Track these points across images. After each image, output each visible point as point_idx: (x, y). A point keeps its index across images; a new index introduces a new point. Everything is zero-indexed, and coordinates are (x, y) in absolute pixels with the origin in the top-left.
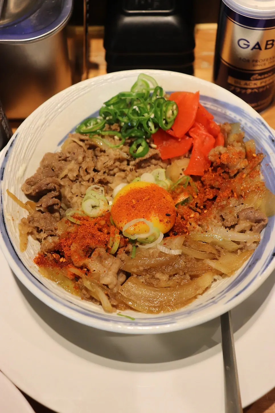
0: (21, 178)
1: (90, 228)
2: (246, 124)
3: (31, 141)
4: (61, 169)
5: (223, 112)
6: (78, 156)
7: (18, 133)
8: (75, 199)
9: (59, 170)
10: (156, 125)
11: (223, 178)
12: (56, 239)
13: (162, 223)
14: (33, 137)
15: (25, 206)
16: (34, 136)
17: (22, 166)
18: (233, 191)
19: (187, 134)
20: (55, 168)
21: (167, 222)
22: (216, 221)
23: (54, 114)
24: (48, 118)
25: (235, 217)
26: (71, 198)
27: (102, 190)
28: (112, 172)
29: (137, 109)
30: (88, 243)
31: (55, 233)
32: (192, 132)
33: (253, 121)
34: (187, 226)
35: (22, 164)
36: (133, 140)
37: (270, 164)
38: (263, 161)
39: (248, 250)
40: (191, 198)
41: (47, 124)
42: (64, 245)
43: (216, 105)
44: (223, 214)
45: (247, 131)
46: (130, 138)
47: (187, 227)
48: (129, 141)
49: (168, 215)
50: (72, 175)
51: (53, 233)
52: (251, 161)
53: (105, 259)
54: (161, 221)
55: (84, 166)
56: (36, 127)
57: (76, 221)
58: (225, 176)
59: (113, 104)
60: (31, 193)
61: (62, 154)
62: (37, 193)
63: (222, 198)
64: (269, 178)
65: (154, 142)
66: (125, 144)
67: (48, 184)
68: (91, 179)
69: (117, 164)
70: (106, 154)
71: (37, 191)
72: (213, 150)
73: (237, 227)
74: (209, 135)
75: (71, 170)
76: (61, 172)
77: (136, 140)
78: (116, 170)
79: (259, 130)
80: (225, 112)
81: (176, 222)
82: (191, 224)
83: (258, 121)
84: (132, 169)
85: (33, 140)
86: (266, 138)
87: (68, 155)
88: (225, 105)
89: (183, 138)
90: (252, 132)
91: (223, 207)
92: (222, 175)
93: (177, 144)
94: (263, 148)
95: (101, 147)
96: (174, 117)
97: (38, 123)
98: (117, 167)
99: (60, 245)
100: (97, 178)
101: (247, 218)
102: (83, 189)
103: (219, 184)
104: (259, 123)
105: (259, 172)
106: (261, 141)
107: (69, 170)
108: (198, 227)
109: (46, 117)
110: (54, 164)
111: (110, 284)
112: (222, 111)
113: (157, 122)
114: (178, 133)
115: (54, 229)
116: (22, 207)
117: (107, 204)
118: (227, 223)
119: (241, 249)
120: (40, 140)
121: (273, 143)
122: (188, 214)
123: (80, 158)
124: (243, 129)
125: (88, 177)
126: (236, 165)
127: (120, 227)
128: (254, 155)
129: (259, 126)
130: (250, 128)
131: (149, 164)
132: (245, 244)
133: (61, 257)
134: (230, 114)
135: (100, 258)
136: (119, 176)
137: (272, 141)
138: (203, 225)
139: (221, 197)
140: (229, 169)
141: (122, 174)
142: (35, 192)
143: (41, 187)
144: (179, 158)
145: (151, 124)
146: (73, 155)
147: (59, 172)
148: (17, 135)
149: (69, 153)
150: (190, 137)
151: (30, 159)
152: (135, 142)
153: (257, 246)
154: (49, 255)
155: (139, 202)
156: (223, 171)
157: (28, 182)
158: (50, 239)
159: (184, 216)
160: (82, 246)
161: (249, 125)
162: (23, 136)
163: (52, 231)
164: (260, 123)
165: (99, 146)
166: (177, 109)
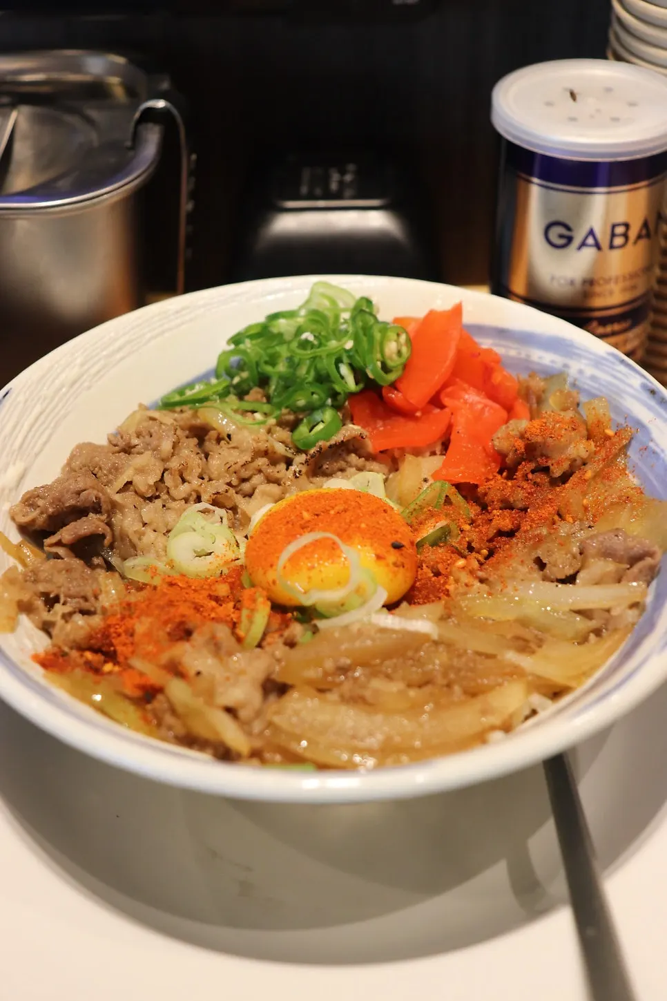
0: (11, 490)
1: (187, 591)
2: (581, 372)
3: (41, 413)
4: (116, 470)
5: (523, 355)
6: (160, 438)
7: (11, 389)
8: (150, 536)
9: (110, 472)
10: (359, 374)
11: (535, 483)
12: (96, 621)
13: (382, 563)
14: (46, 407)
15: (16, 552)
16: (49, 404)
17: (14, 464)
18: (563, 511)
19: (436, 401)
20: (100, 468)
21: (395, 564)
22: (524, 569)
23: (102, 362)
24: (89, 369)
25: (574, 557)
26: (141, 535)
27: (221, 518)
28: (246, 487)
29: (311, 338)
30: (183, 616)
31: (93, 606)
32: (449, 395)
33: (598, 362)
34: (447, 587)
35: (15, 460)
36: (301, 416)
37: (651, 444)
38: (633, 443)
39: (616, 630)
40: (455, 531)
41: (86, 384)
42: (115, 632)
43: (503, 342)
44: (540, 553)
45: (586, 387)
46: (295, 410)
47: (448, 591)
48: (291, 417)
49: (397, 547)
50: (145, 482)
51: (87, 604)
52: (602, 446)
53: (230, 654)
54: (379, 557)
55: (174, 464)
56: (57, 382)
57: (152, 578)
58: (540, 478)
59: (252, 337)
60: (33, 521)
61: (119, 437)
62: (50, 517)
63: (536, 522)
64: (652, 477)
65: (355, 422)
66: (281, 424)
67: (79, 493)
68: (194, 496)
69: (262, 462)
70: (233, 444)
71: (51, 510)
72: (504, 427)
73: (581, 575)
74: (490, 402)
75: (141, 471)
76: (116, 478)
77: (310, 414)
78: (257, 479)
79: (615, 377)
80: (528, 356)
81: (419, 578)
82: (457, 581)
83: (611, 358)
84: (300, 471)
85: (48, 411)
86: (635, 390)
87: (135, 441)
88: (526, 339)
89: (425, 412)
90: (596, 385)
91: (540, 540)
92: (530, 476)
93: (411, 425)
94: (628, 417)
95: (220, 430)
96: (403, 360)
97: (63, 376)
98: (260, 471)
99: (106, 634)
100: (208, 491)
101: (607, 554)
102: (170, 517)
103: (526, 497)
104: (613, 363)
105: (624, 469)
106: (621, 400)
107: (136, 469)
108: (477, 584)
109: (82, 365)
110: (97, 459)
111: (243, 706)
112: (520, 353)
113: (362, 364)
114: (413, 394)
115: (90, 595)
116: (9, 553)
117: (235, 546)
118: (554, 569)
119: (598, 632)
120: (65, 416)
121: (654, 398)
122: (449, 562)
123: (166, 446)
124: (574, 385)
125: (184, 489)
126: (566, 447)
127: (271, 583)
128: (610, 432)
129: (613, 369)
130: (593, 378)
131: (342, 464)
132: (606, 615)
133: (106, 662)
134: (540, 358)
135: (216, 647)
136: (264, 494)
137: (649, 393)
138: (491, 579)
139: (533, 521)
140: (547, 457)
141: (274, 489)
142: (44, 516)
143: (62, 500)
144: (417, 452)
145: (344, 370)
146: (147, 437)
147: (111, 477)
148: (7, 393)
149: (139, 435)
150: (442, 407)
151: (37, 455)
152: (305, 420)
153: (640, 615)
154: (74, 654)
155: (320, 517)
156: (532, 465)
157: (27, 500)
158: (79, 620)
159: (440, 566)
160: (166, 623)
161: (589, 371)
162: (21, 398)
163: (86, 599)
164: (617, 363)
165: (215, 426)
166: (409, 345)
